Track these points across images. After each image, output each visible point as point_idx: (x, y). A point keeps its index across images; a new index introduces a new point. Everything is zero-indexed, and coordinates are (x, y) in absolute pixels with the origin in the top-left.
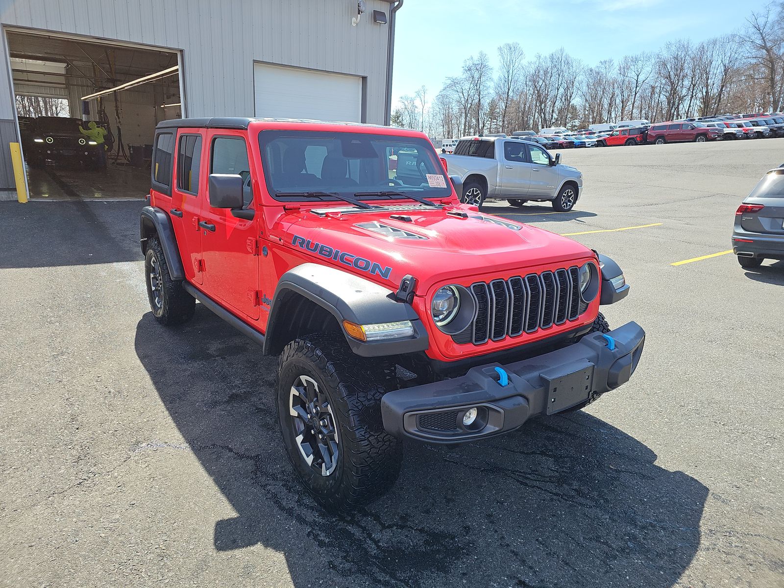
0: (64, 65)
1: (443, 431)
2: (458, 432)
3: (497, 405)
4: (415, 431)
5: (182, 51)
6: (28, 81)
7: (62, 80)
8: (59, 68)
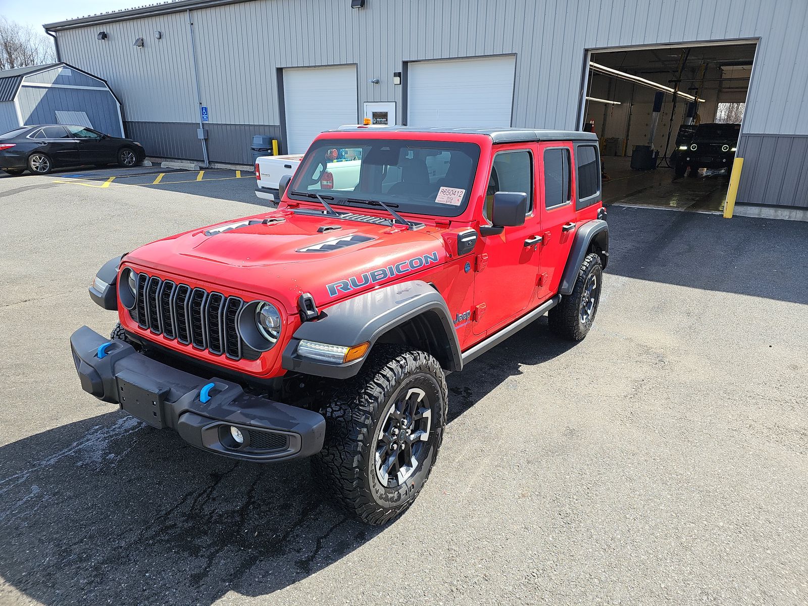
5: (758, 39)
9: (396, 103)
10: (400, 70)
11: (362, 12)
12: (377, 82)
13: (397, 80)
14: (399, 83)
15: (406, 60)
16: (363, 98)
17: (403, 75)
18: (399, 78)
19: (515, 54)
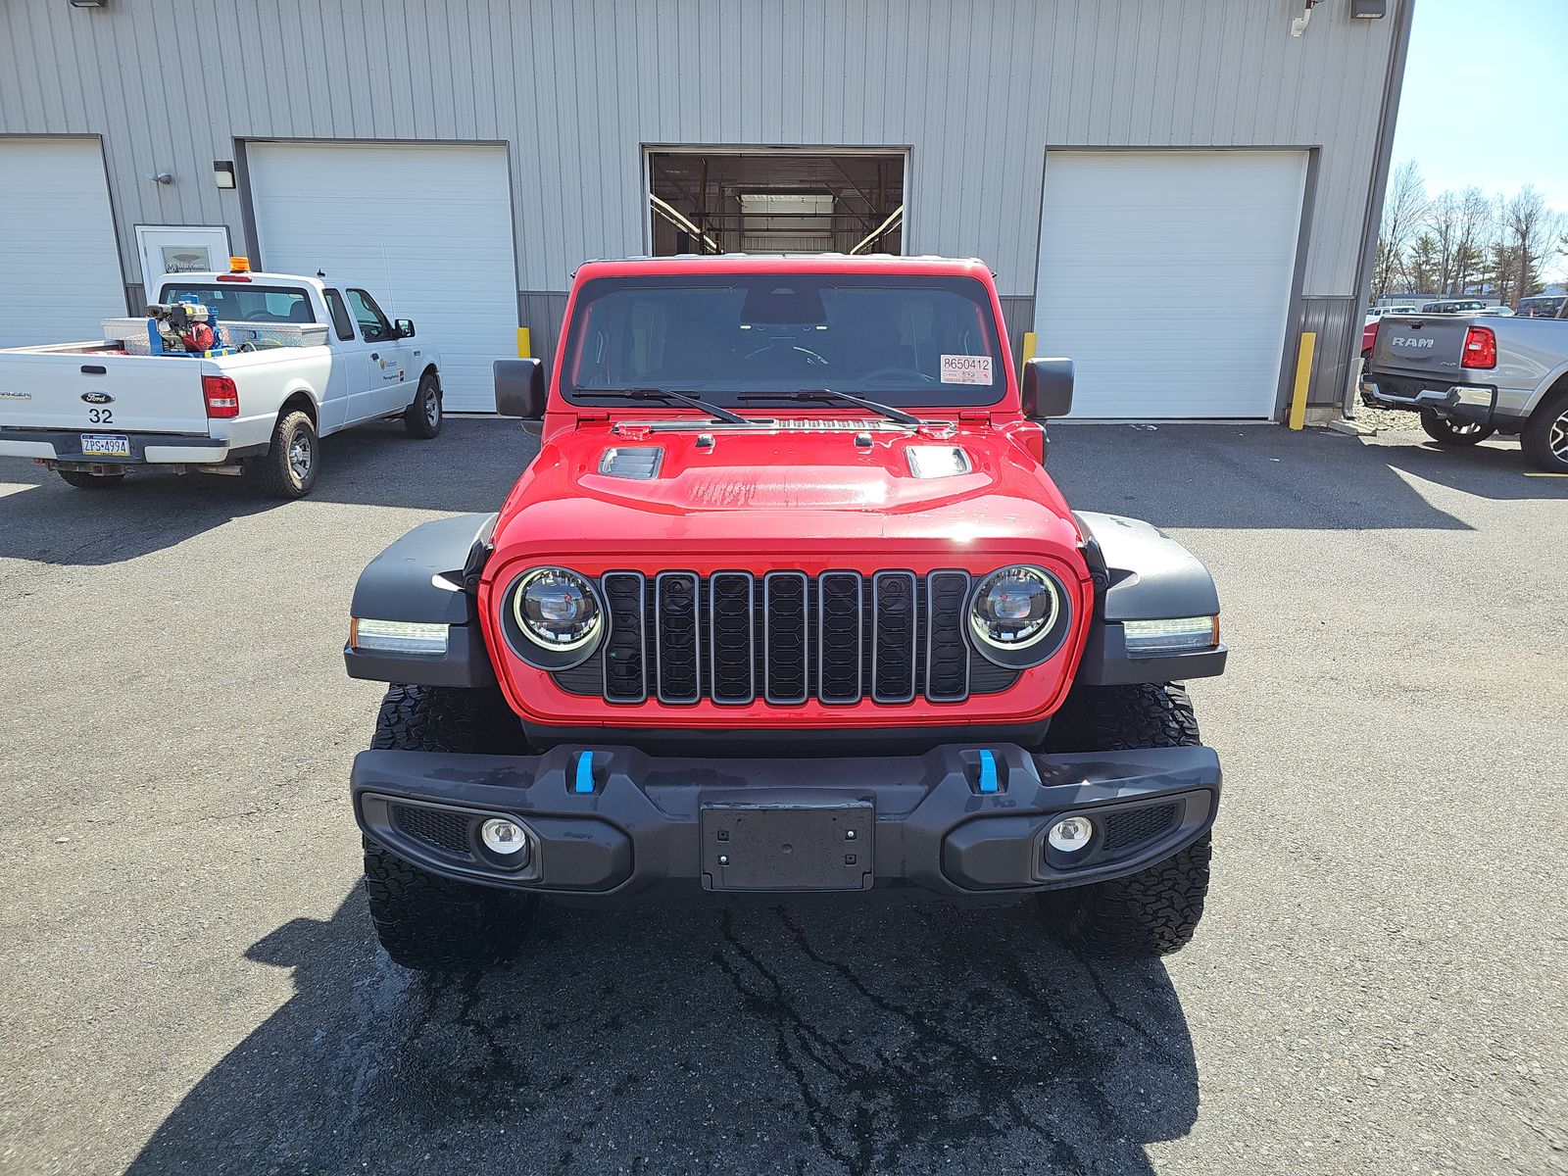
0: (829, 198)
1: (441, 849)
2: (469, 860)
3: (531, 825)
4: (387, 833)
5: (909, 149)
6: (768, 230)
7: (826, 224)
8: (823, 203)
9: (228, 228)
10: (229, 155)
11: (102, 20)
12: (168, 180)
13: (225, 179)
14: (231, 185)
15: (241, 135)
16: (129, 212)
17: (237, 167)
18: (230, 174)
19: (504, 143)
